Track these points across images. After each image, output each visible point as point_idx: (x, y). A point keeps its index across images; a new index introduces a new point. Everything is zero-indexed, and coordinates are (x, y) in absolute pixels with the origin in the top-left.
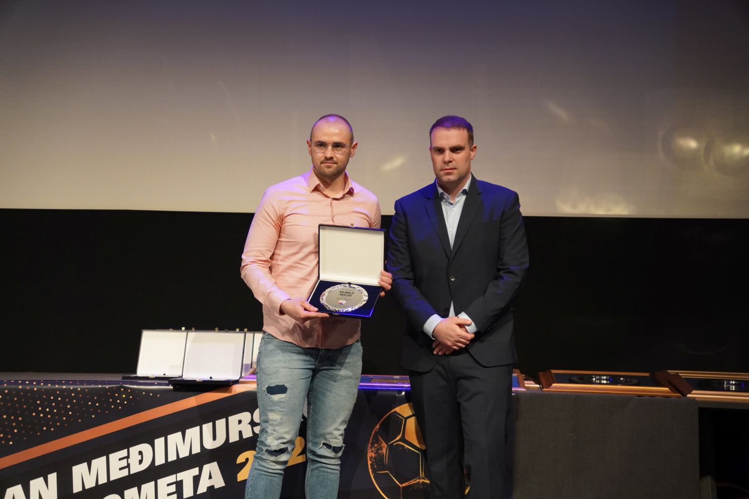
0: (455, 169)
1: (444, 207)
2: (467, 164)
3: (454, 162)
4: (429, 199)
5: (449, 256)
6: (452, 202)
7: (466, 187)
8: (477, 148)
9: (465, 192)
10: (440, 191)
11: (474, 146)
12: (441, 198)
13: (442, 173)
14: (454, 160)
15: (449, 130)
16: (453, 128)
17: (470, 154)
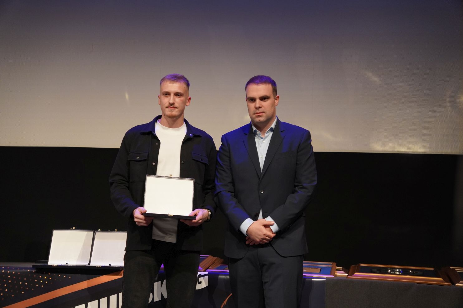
0: (264, 113)
1: (257, 140)
2: (272, 109)
3: (263, 108)
4: (246, 134)
5: (260, 177)
6: (262, 137)
7: (273, 126)
8: (280, 97)
9: (272, 130)
10: (254, 129)
11: (277, 96)
12: (255, 134)
13: (254, 116)
16: (261, 84)
17: (274, 102)
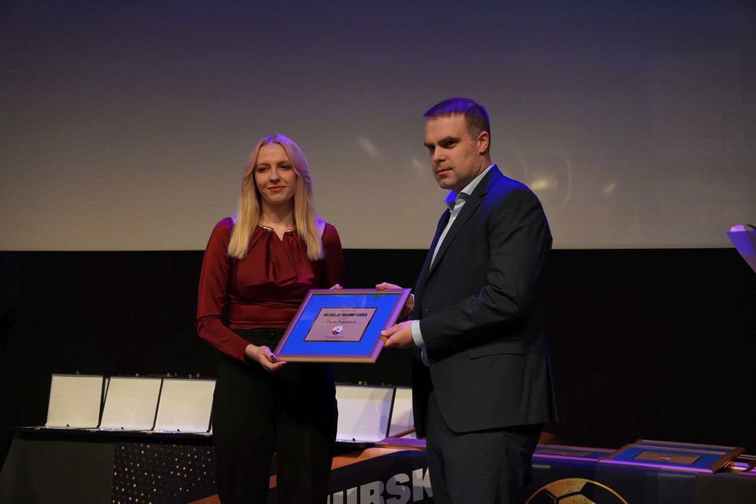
2: (468, 160)
3: (447, 160)
11: (482, 134)
14: (447, 158)
17: (474, 146)
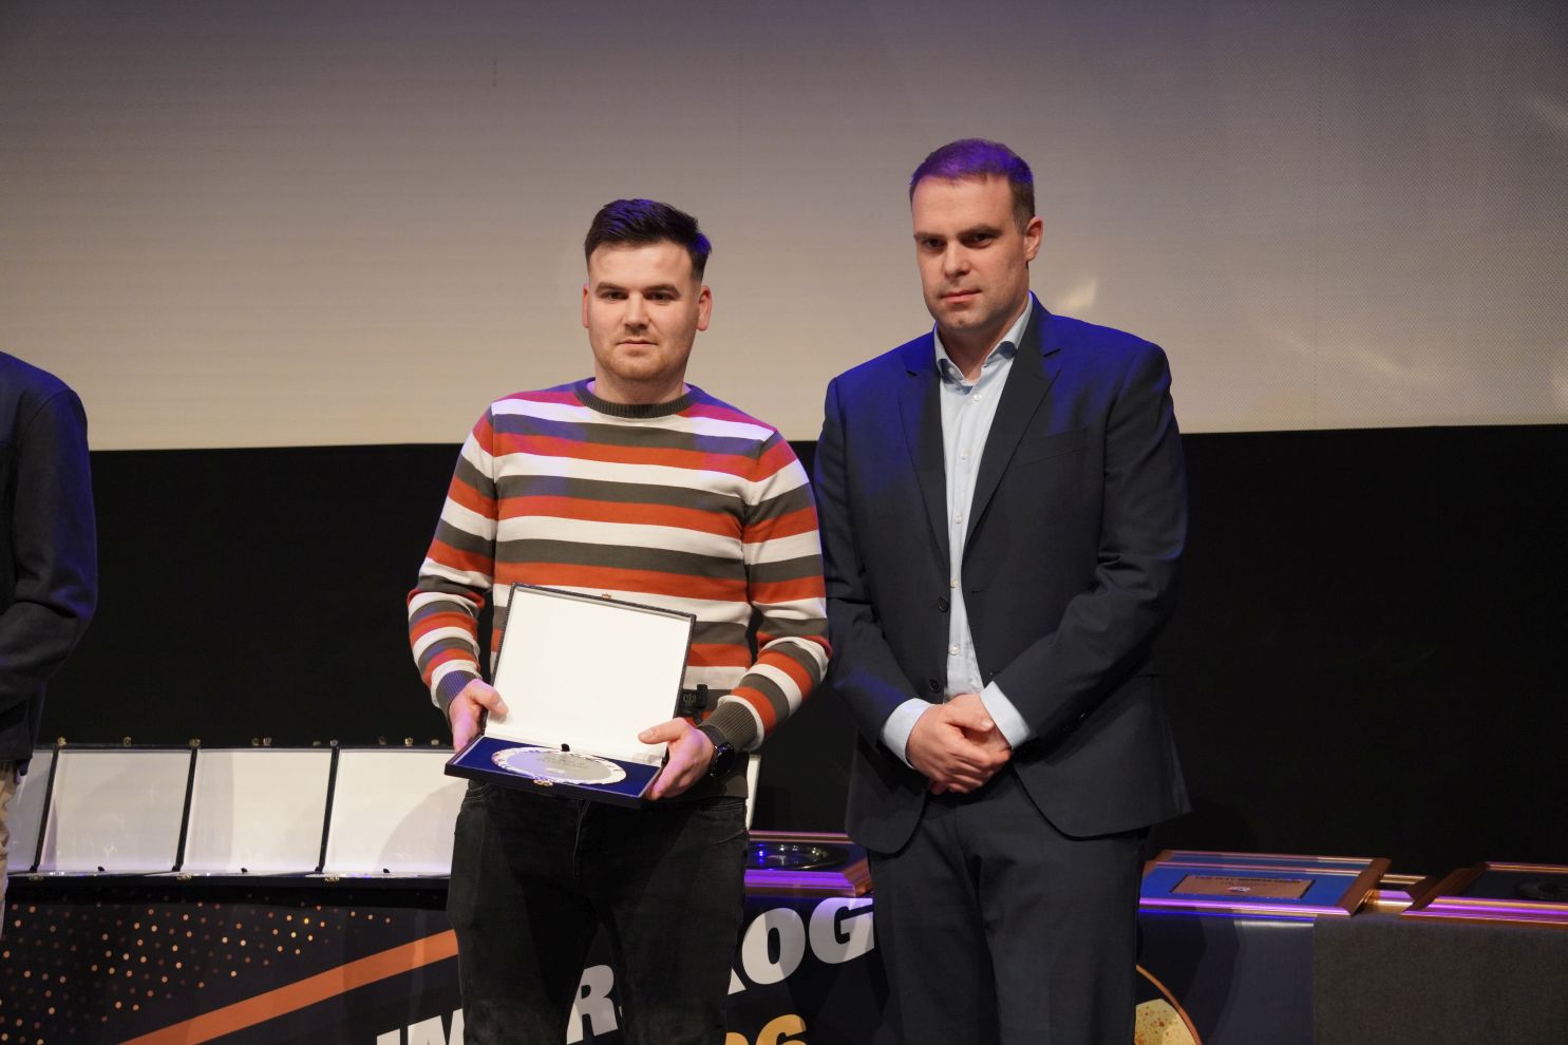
0: (978, 291)
1: (947, 394)
2: (1013, 276)
3: (973, 273)
4: (915, 375)
7: (1012, 335)
8: (1045, 226)
9: (1007, 350)
10: (941, 353)
11: (1033, 221)
13: (943, 303)
14: (972, 266)
15: (952, 184)
16: (966, 179)
17: (1021, 247)
